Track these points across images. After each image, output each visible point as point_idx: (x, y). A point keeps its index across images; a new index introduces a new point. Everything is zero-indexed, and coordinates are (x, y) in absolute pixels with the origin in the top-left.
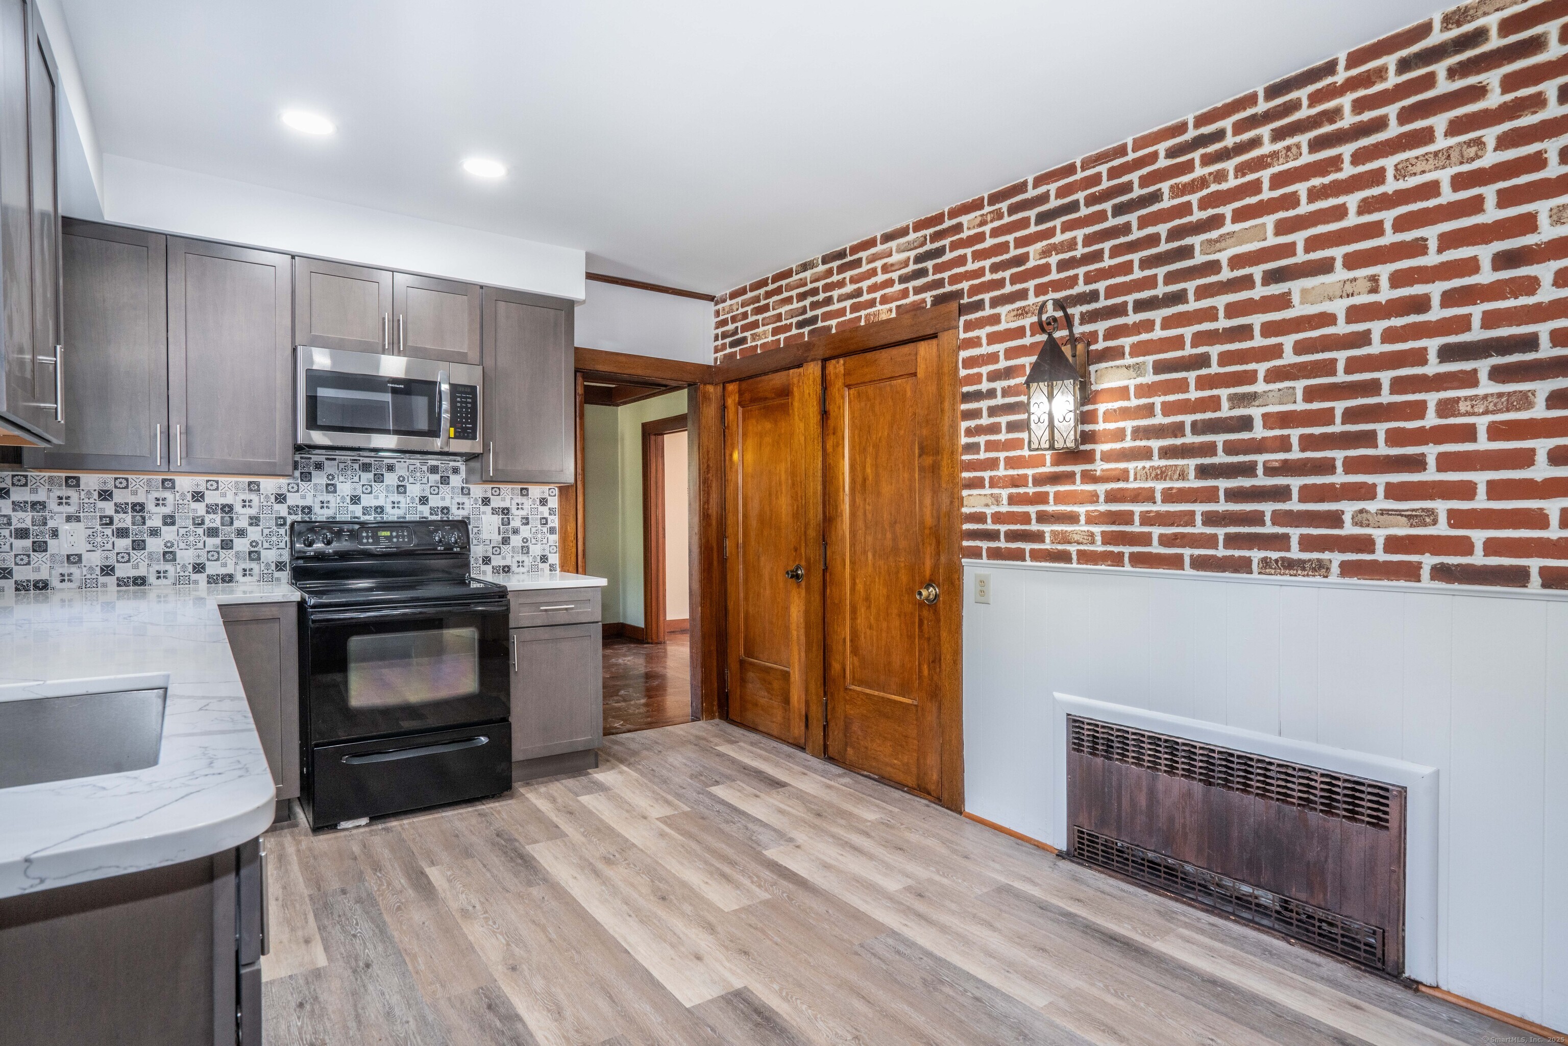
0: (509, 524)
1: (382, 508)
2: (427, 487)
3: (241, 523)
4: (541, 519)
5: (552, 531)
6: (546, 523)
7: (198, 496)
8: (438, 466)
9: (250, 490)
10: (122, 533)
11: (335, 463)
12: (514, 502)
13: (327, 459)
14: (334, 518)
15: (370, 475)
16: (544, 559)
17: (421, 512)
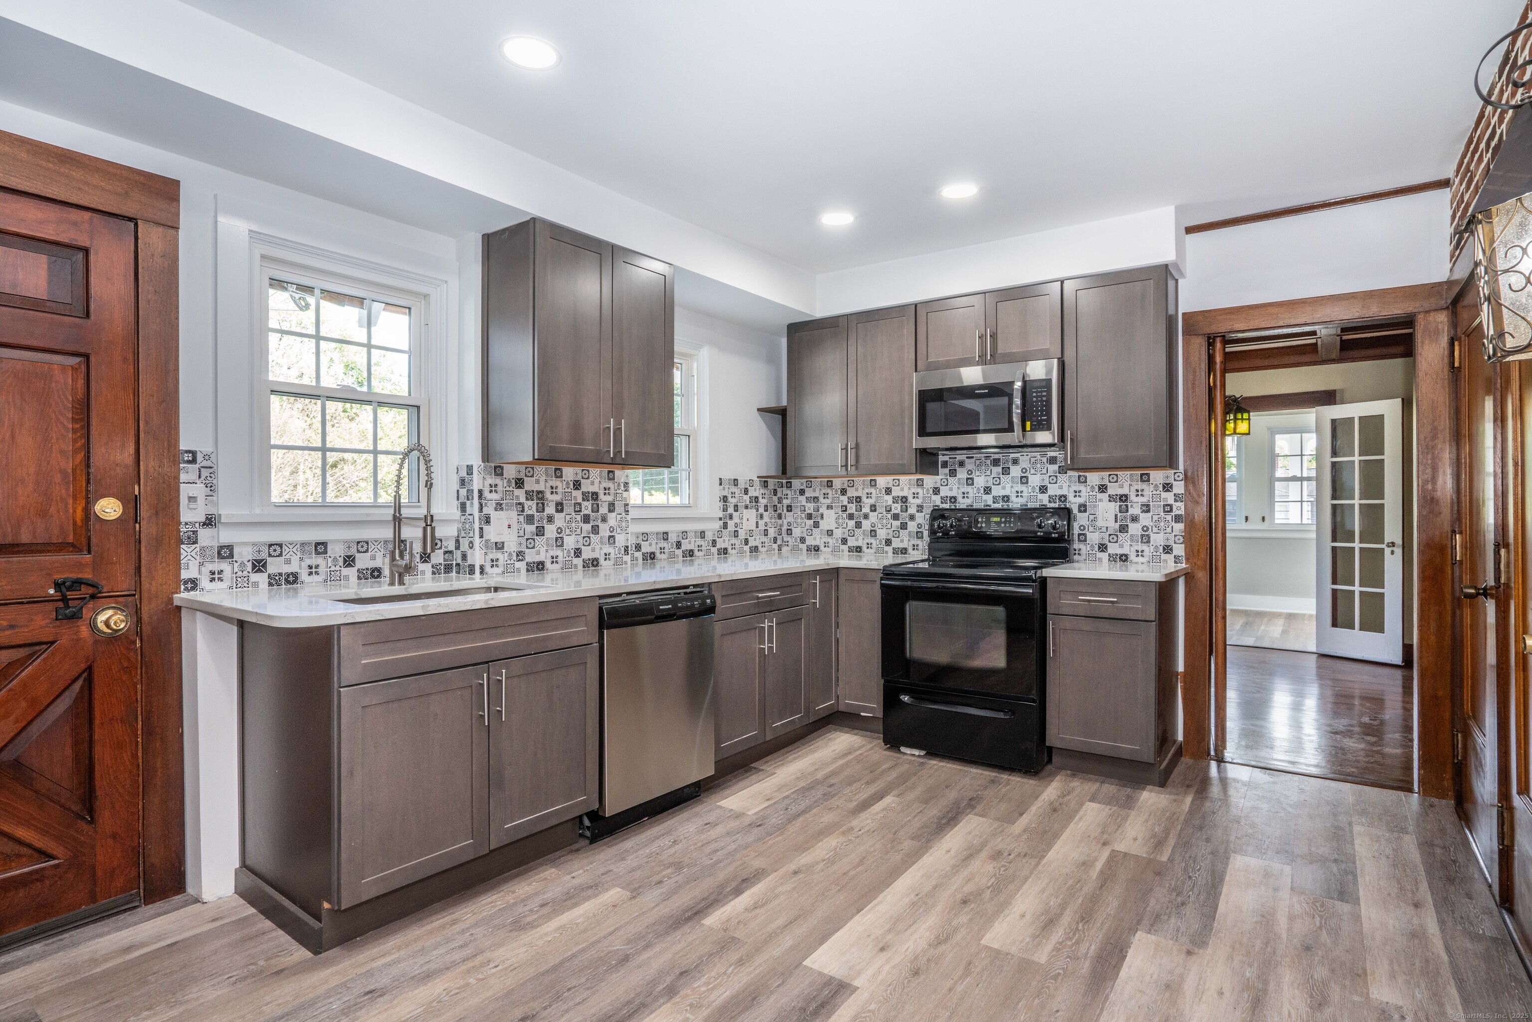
0: (1127, 511)
1: (1008, 497)
2: (1046, 477)
3: (912, 510)
4: (1165, 506)
5: (1178, 519)
6: (1171, 511)
7: (888, 491)
8: (1056, 457)
9: (918, 485)
10: (851, 516)
11: (973, 460)
12: (1133, 489)
13: (967, 458)
14: (972, 506)
15: (999, 469)
16: (1168, 549)
17: (1041, 500)
